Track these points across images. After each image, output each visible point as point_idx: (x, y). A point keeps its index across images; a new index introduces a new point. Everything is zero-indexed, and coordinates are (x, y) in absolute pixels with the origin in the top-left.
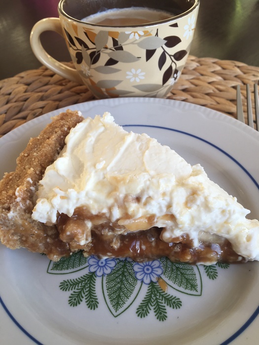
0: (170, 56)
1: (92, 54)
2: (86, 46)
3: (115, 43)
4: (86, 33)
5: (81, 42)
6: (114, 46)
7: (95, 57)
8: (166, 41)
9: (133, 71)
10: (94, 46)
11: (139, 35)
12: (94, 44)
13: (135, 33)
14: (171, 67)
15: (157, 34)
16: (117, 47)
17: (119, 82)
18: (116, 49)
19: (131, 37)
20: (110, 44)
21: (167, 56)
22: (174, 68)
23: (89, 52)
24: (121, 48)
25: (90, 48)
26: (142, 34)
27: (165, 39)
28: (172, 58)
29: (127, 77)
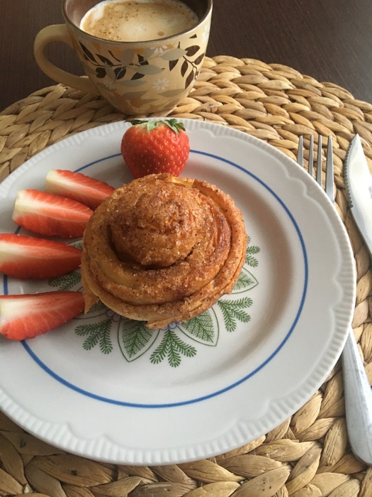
0: (191, 63)
1: (116, 71)
2: (110, 63)
3: (141, 58)
4: (110, 52)
5: (103, 59)
6: (140, 61)
7: (120, 73)
8: (187, 52)
9: (159, 81)
10: (118, 63)
11: (163, 49)
12: (120, 61)
13: (159, 47)
14: (193, 71)
15: (179, 46)
16: (143, 62)
17: (144, 92)
18: (142, 64)
19: (156, 51)
20: (136, 60)
21: (189, 63)
22: (195, 70)
23: (114, 68)
24: (146, 63)
25: (114, 64)
26: (165, 47)
27: (186, 50)
28: (194, 64)
29: (154, 87)
